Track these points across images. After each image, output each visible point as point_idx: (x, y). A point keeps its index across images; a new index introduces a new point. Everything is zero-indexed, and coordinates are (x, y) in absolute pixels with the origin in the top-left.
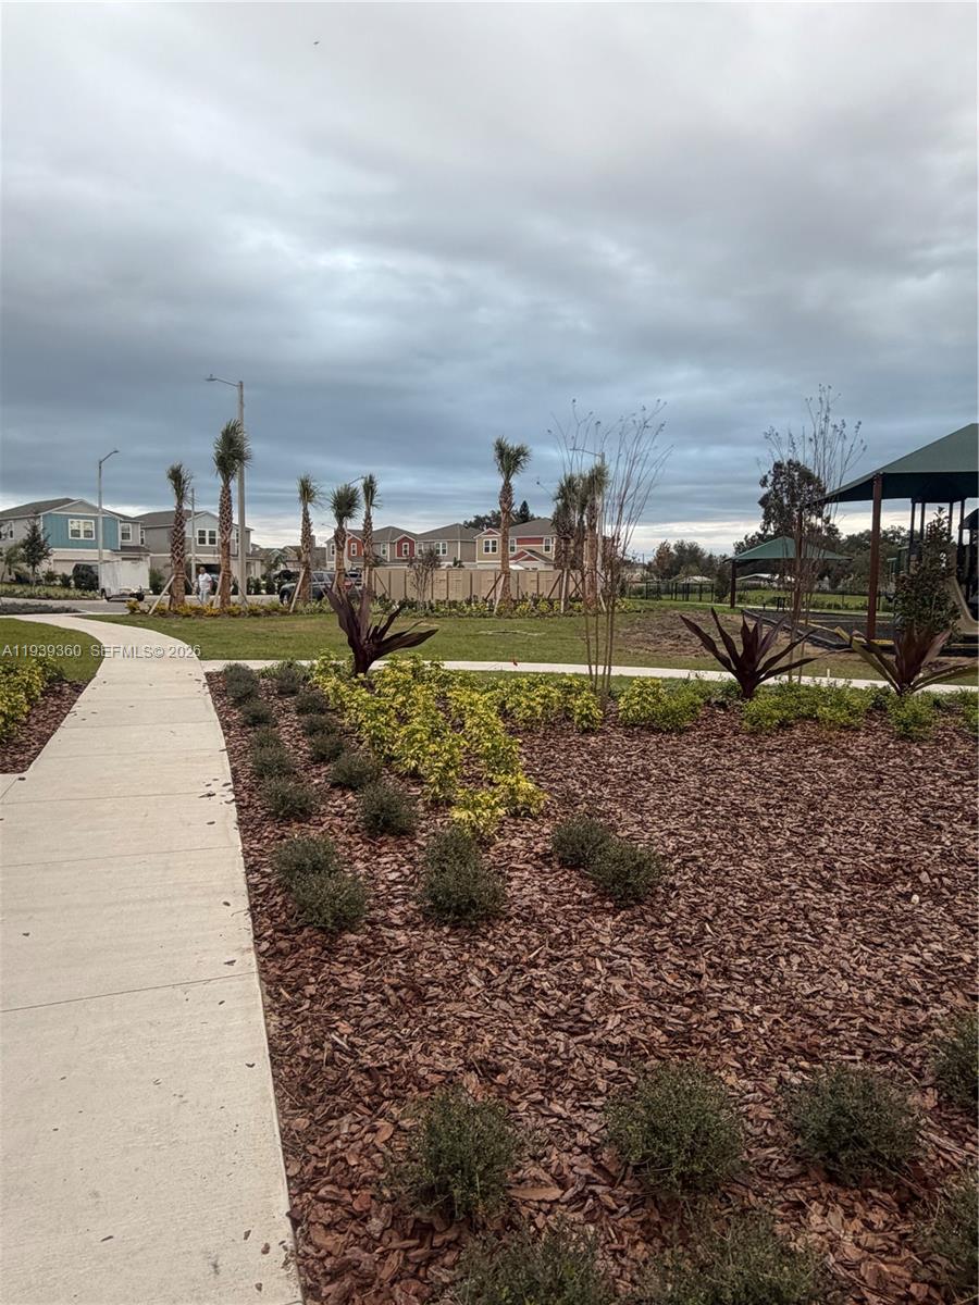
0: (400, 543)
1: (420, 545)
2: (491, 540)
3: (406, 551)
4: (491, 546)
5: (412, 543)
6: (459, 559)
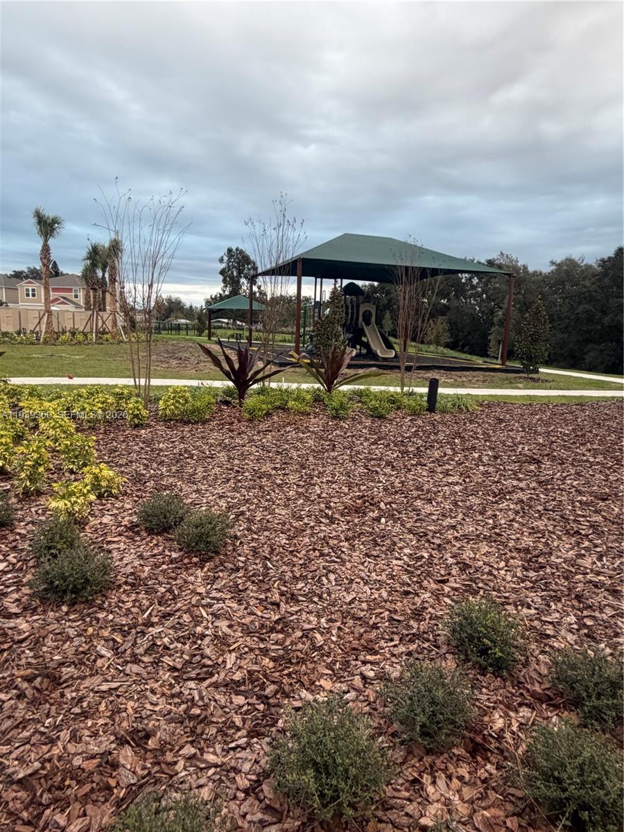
2: (30, 288)
4: (31, 293)
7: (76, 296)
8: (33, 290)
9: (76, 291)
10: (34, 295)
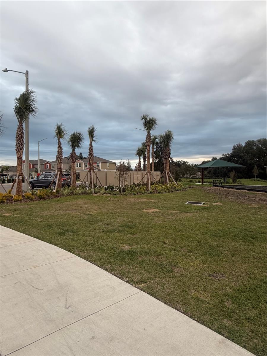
0: (45, 164)
1: (53, 165)
2: (79, 163)
3: (48, 167)
4: (79, 165)
5: (50, 165)
6: (67, 169)
7: (98, 166)
8: (80, 164)
9: (98, 163)
10: (80, 166)
